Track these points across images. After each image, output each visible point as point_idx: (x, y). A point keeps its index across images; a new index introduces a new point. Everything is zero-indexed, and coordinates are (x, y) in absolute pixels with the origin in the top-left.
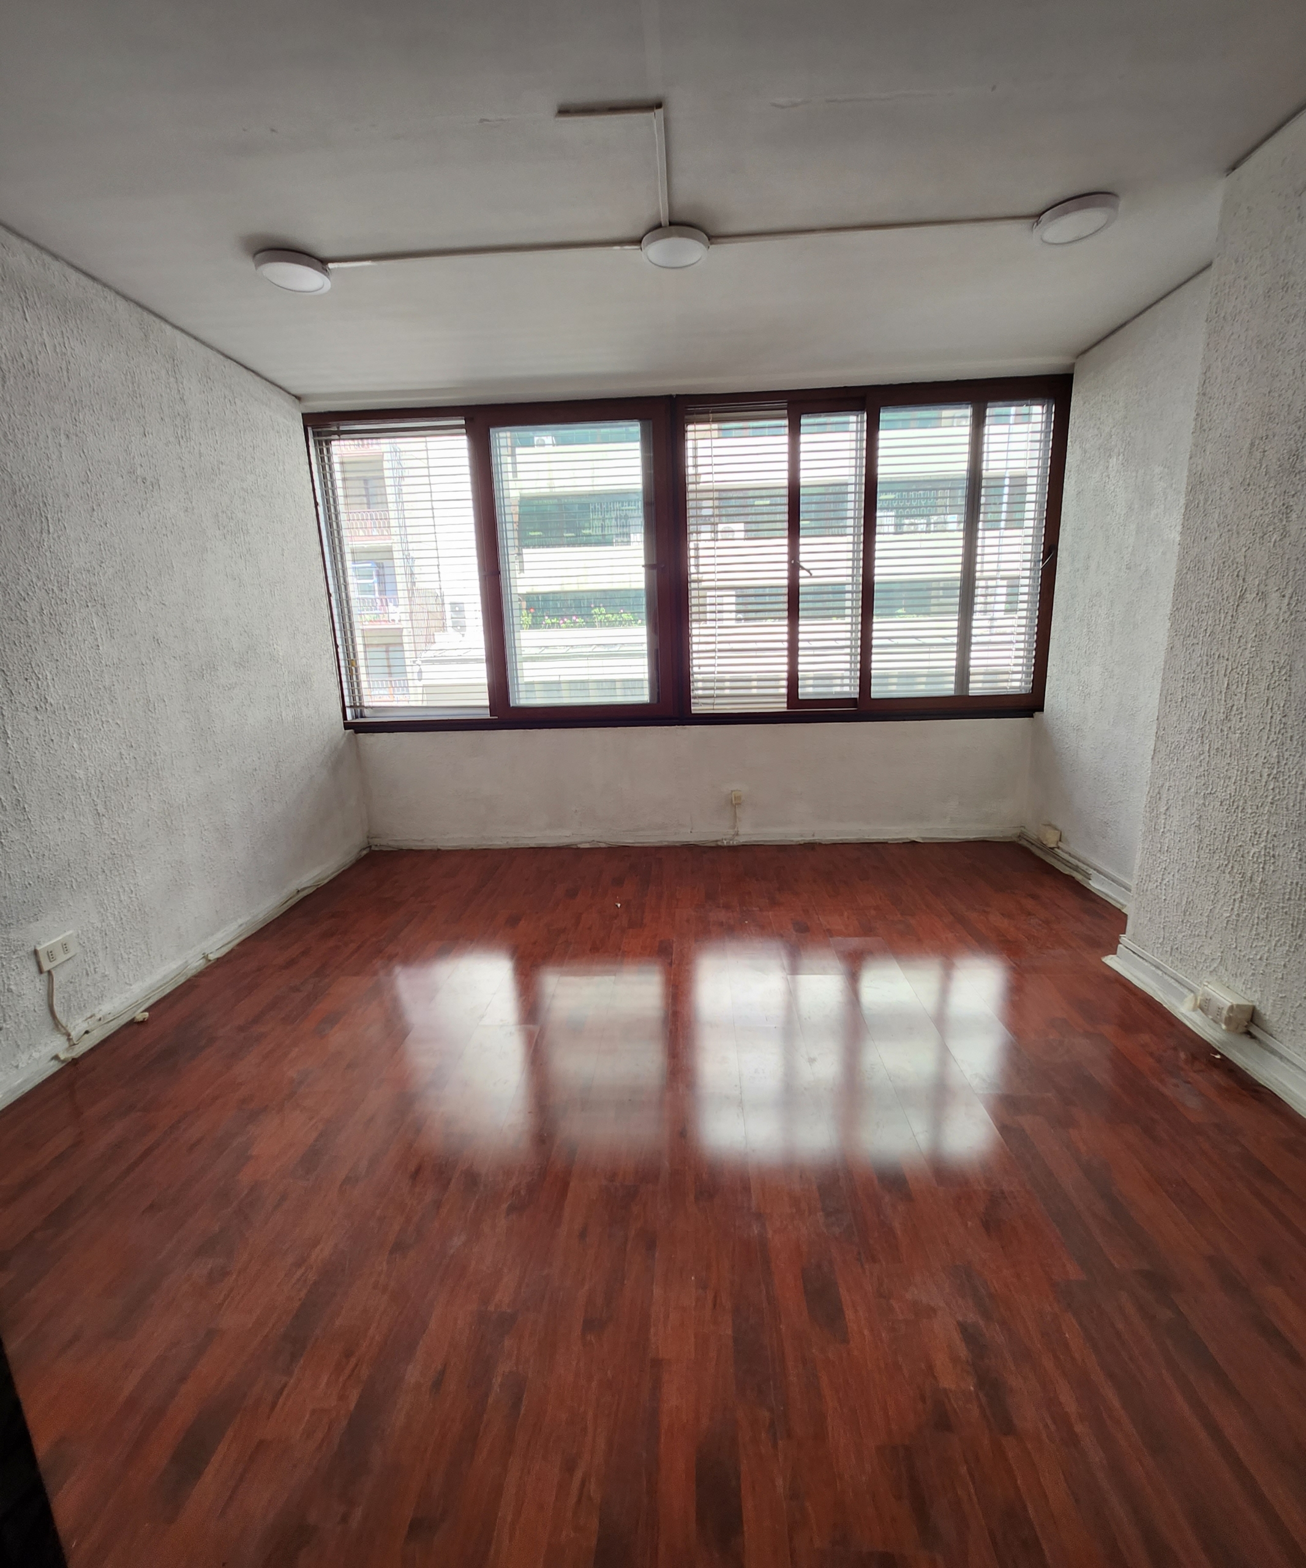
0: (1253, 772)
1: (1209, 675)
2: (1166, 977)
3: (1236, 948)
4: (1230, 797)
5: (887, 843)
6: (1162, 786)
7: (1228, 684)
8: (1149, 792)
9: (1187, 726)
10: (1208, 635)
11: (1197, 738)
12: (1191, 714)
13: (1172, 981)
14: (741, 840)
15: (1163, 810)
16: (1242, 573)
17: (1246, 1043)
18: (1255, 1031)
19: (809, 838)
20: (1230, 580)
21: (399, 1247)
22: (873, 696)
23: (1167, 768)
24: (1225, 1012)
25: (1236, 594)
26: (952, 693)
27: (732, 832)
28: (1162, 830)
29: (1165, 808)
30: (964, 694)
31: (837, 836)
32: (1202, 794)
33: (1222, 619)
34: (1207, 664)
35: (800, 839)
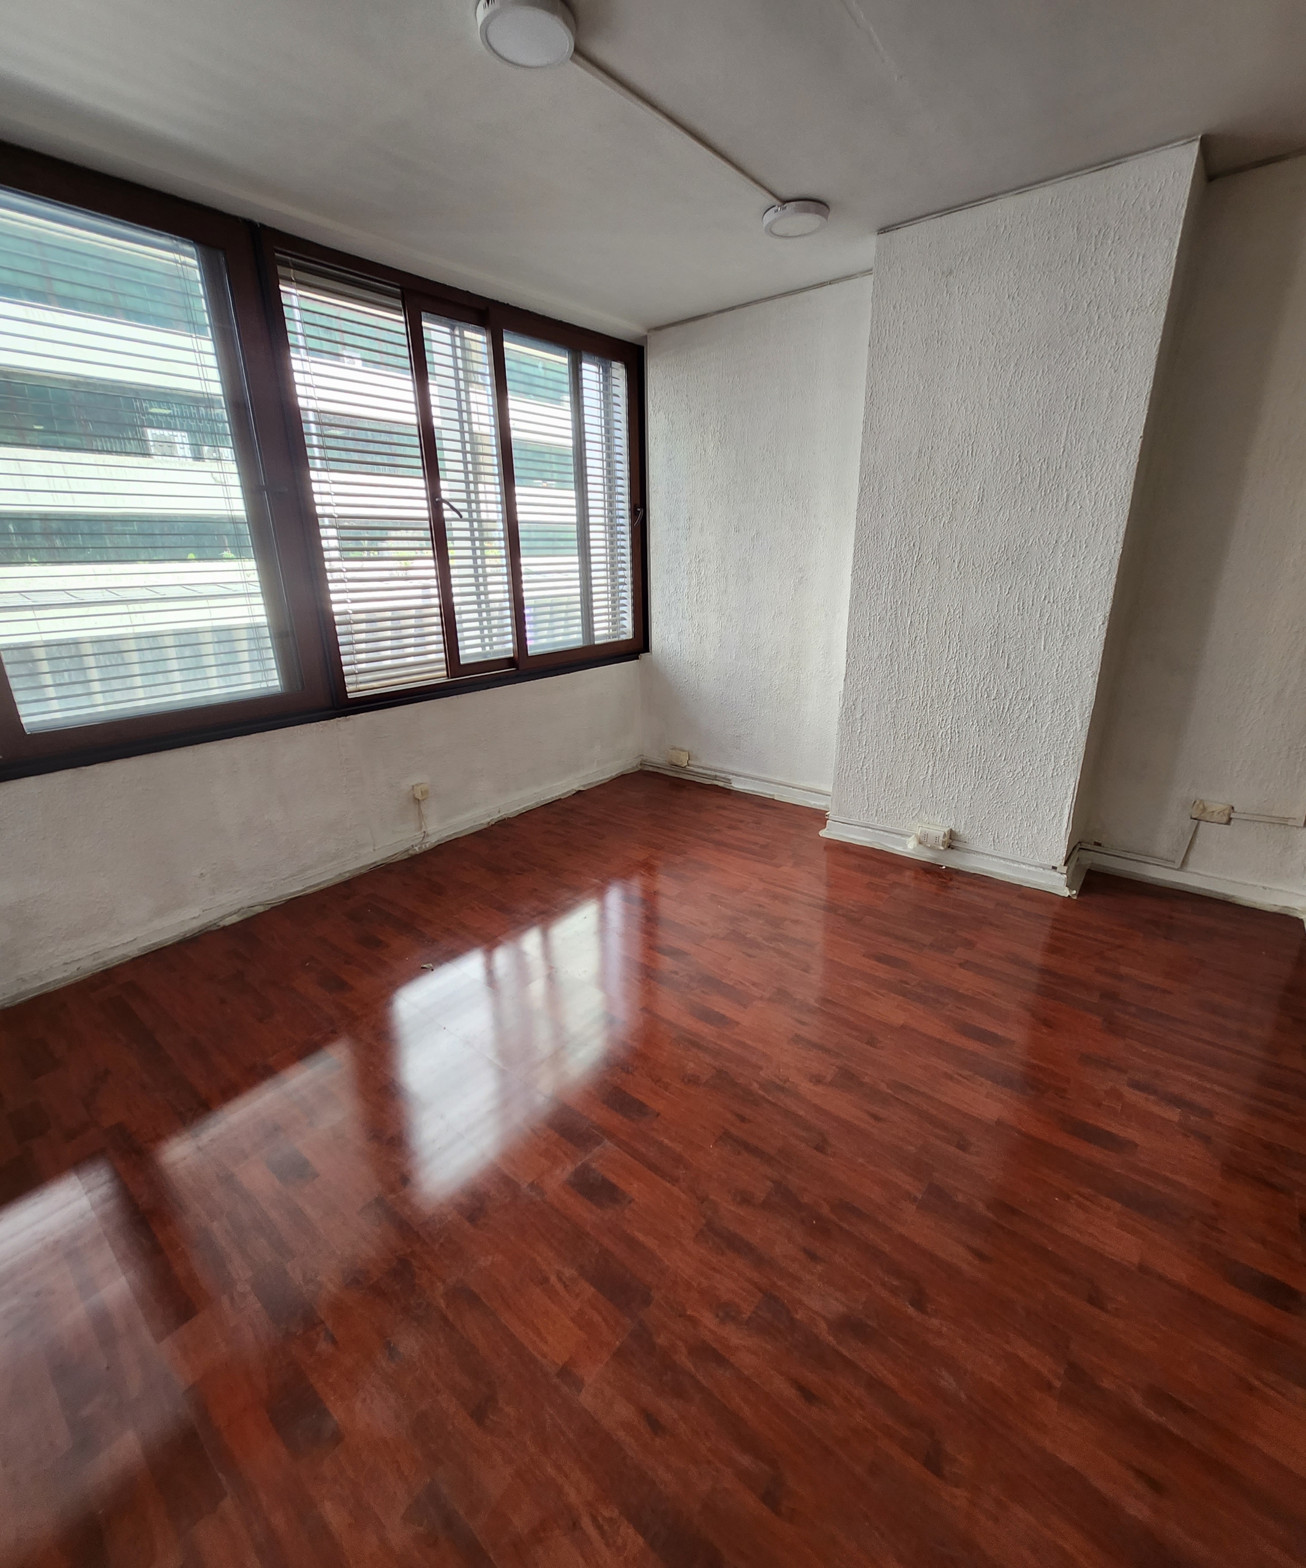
0: (937, 680)
1: (893, 616)
2: (877, 832)
3: (933, 796)
4: (920, 699)
5: (560, 799)
6: (856, 699)
7: (911, 622)
8: (843, 705)
9: (876, 655)
10: (890, 587)
11: (886, 661)
12: (879, 645)
13: (882, 832)
14: (432, 841)
15: (858, 716)
16: (917, 544)
17: (951, 852)
18: (954, 844)
19: (496, 817)
20: (907, 548)
21: (934, 1462)
22: (530, 652)
23: (860, 686)
24: (941, 838)
25: (913, 559)
26: (580, 644)
27: (420, 835)
28: (859, 731)
29: (862, 714)
30: (592, 643)
31: (519, 806)
32: (895, 699)
33: (903, 576)
34: (891, 608)
35: (489, 820)
